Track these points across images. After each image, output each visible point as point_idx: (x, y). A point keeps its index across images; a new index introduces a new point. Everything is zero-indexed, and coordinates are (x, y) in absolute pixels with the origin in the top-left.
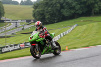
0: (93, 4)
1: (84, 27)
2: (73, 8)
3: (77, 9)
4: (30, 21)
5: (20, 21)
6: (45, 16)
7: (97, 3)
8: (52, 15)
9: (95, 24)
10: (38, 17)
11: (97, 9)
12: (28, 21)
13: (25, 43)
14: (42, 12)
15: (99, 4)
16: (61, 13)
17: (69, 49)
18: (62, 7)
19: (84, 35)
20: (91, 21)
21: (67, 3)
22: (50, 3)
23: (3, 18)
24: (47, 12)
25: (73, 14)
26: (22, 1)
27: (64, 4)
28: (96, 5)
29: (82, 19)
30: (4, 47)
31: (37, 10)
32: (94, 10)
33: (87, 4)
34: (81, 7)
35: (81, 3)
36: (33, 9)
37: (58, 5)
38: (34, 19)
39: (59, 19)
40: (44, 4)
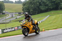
1: (54, 17)
2: (47, 5)
3: (49, 6)
4: (21, 13)
5: (15, 13)
6: (30, 10)
9: (61, 15)
10: (26, 11)
13: (18, 27)
14: (28, 8)
16: (40, 8)
17: (45, 30)
20: (58, 13)
21: (43, 2)
22: (33, 2)
23: (4, 12)
24: (31, 8)
25: (47, 9)
26: (16, 1)
27: (42, 3)
28: (61, 3)
30: (5, 29)
31: (25, 6)
32: (60, 7)
33: (56, 3)
34: (52, 5)
36: (22, 6)
37: (38, 3)
38: (23, 12)
39: (38, 12)
40: (29, 3)
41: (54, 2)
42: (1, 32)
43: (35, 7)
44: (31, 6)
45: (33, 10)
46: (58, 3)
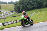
0: (42, 3)
1: (39, 13)
2: (33, 5)
3: (35, 5)
4: (13, 11)
5: (8, 11)
6: (20, 9)
7: (44, 2)
8: (23, 8)
9: (44, 12)
10: (17, 9)
11: (44, 5)
12: (12, 11)
14: (18, 7)
15: (45, 3)
16: (27, 7)
18: (28, 4)
19: (39, 17)
20: (41, 11)
21: (30, 3)
22: (22, 3)
24: (21, 7)
25: (33, 8)
26: (9, 2)
27: (29, 3)
28: (43, 3)
29: (37, 10)
31: (16, 6)
32: (43, 6)
33: (39, 3)
34: (36, 4)
35: (37, 2)
36: (14, 6)
37: (26, 4)
38: (15, 10)
39: (26, 10)
40: (19, 3)
41: (38, 2)
42: (2, 25)
43: (24, 6)
44: (21, 6)
45: (23, 9)
46: (41, 3)
